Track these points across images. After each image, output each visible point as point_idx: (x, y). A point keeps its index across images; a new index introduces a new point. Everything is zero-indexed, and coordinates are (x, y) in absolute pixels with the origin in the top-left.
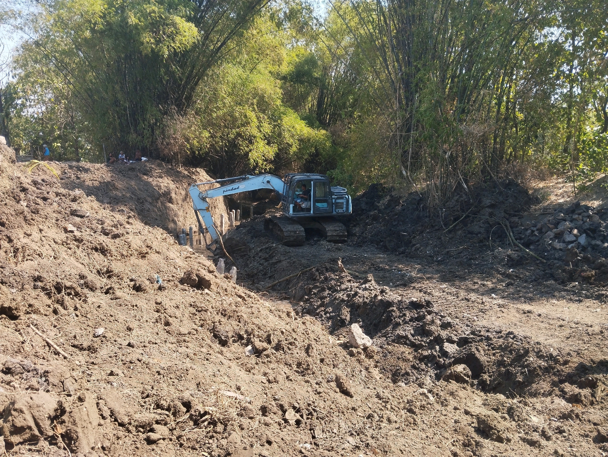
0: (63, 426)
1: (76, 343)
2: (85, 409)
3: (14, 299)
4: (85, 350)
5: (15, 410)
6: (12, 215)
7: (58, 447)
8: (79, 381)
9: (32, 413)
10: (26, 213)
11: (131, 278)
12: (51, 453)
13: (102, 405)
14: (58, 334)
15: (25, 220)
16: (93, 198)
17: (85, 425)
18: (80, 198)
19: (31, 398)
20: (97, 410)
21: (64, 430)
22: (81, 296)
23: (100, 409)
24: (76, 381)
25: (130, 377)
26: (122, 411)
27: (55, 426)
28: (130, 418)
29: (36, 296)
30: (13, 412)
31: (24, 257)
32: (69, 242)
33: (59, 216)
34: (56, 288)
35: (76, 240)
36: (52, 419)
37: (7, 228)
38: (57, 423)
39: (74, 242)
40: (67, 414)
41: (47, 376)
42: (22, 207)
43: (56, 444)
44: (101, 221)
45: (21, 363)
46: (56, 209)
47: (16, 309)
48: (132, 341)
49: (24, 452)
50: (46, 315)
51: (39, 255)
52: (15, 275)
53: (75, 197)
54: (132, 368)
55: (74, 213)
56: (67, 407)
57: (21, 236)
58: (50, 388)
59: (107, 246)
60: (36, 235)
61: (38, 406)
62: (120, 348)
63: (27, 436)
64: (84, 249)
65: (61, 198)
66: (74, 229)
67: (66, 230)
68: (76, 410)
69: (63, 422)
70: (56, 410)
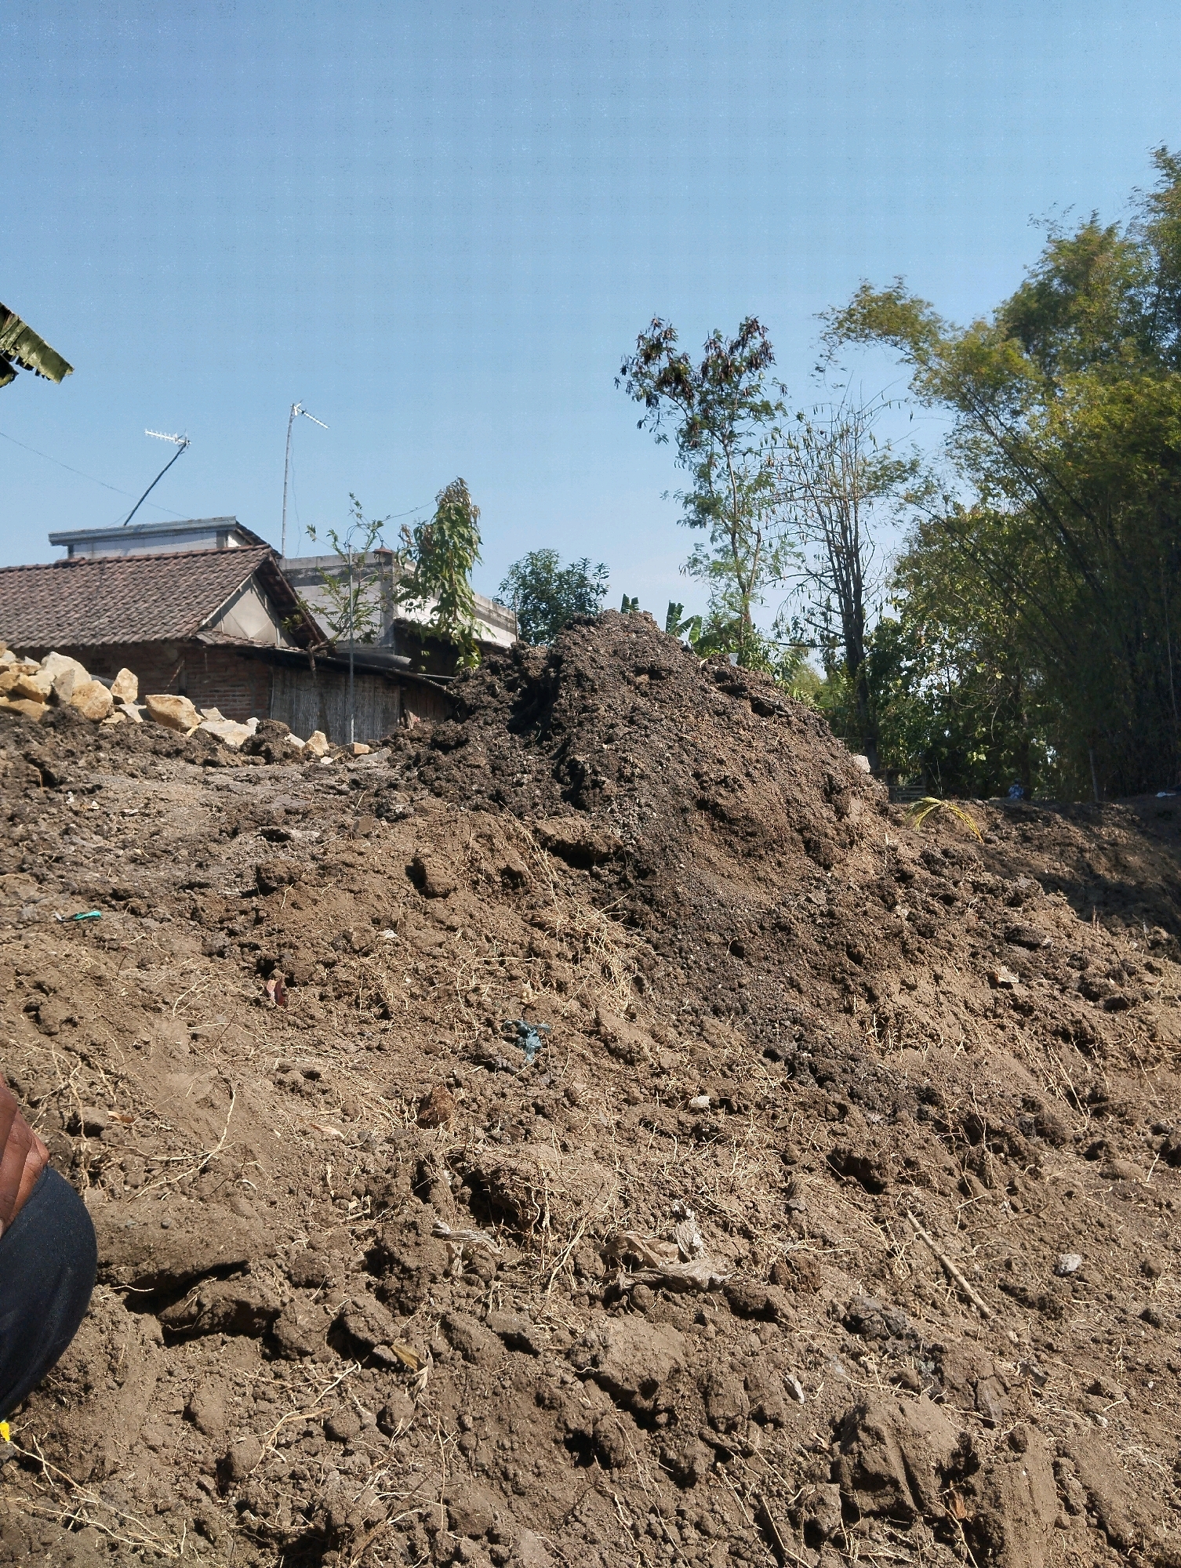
0: (969, 1502)
1: (1011, 1281)
2: (1024, 1473)
3: (874, 1142)
4: (1031, 1306)
5: (867, 1429)
6: (877, 940)
7: (954, 1551)
8: (1013, 1390)
9: (901, 1450)
10: (906, 933)
11: (1154, 1123)
12: (938, 1561)
13: (1067, 1474)
14: (968, 1248)
15: (905, 951)
16: (1062, 898)
17: (1022, 1514)
18: (1028, 896)
19: (902, 1410)
20: (1055, 1484)
21: (971, 1514)
22: (1023, 1158)
23: (1060, 1482)
24: (1006, 1390)
25: (1145, 1412)
26: (1119, 1503)
27: (951, 1495)
28: (1138, 1530)
29: (922, 1142)
30: (862, 1434)
31: (899, 1038)
32: (1000, 1011)
33: (979, 943)
34: (967, 1130)
35: (1017, 1007)
36: (947, 1475)
37: (865, 969)
38: (956, 1488)
39: (1012, 1012)
40: (980, 1473)
41: (941, 1361)
42: (898, 920)
43: (950, 1543)
44: (1080, 959)
45: (884, 1312)
46: (973, 924)
47: (879, 1167)
48: (1154, 1308)
49: (881, 1539)
50: (942, 1193)
51: (931, 1036)
52: (879, 1081)
53: (1016, 894)
54: (1151, 1385)
55: (1014, 936)
56: (983, 1453)
57: (895, 987)
58: (945, 1394)
59: (1093, 1028)
60: (926, 988)
61: (916, 1435)
62: (1121, 1321)
63: (887, 1501)
64: (1036, 1033)
65: (984, 899)
66: (1013, 979)
67: (993, 982)
68: (1002, 1469)
69: (969, 1491)
70: (955, 1455)
